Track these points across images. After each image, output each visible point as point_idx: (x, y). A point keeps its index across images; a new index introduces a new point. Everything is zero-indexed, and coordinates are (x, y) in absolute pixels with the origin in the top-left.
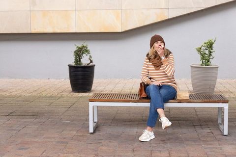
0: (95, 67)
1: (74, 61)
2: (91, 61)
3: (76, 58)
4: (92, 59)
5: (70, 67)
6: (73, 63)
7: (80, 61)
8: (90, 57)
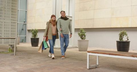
0: (130, 42)
1: (119, 39)
2: (128, 40)
3: (120, 37)
4: (128, 38)
5: (117, 42)
6: (118, 40)
7: (122, 39)
8: (128, 37)
